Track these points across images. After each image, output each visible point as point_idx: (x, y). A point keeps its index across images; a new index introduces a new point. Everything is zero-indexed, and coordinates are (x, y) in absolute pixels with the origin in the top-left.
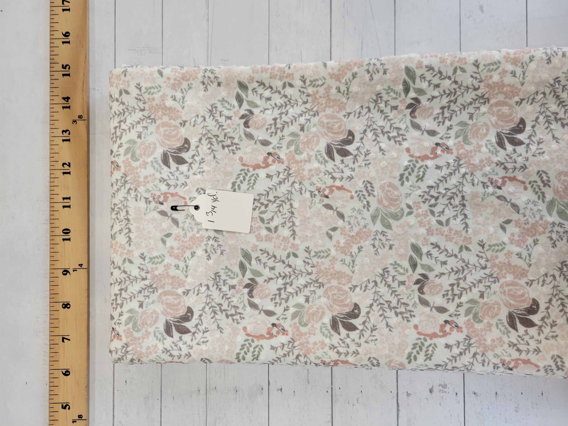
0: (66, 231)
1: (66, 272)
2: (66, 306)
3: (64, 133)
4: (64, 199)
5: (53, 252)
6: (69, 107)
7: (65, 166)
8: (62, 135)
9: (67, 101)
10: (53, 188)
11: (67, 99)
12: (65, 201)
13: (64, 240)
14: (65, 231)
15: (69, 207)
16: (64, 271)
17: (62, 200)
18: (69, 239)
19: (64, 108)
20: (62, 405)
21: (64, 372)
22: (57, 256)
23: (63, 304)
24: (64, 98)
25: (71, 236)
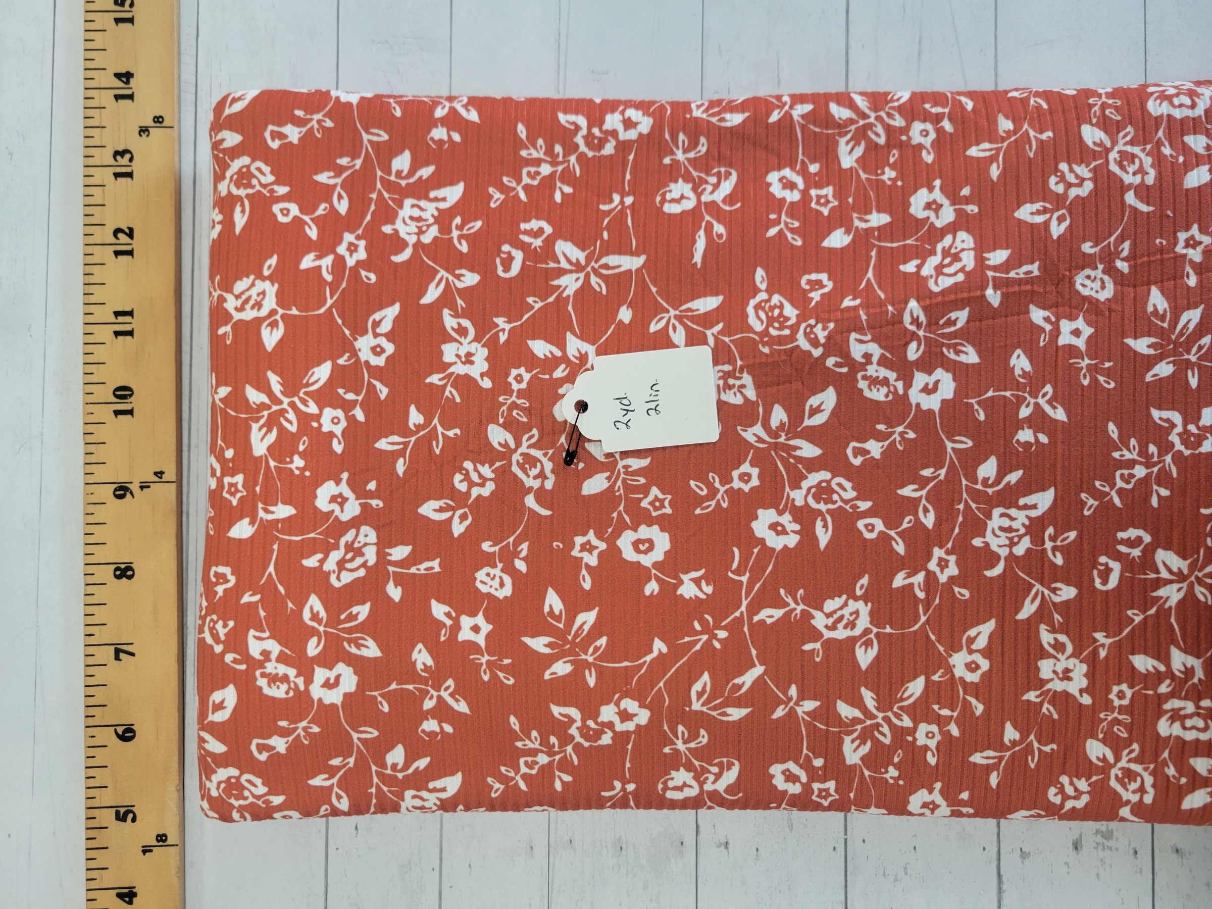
0: (123, 392)
1: (122, 491)
2: (124, 572)
3: (118, 158)
4: (117, 314)
5: (91, 443)
6: (131, 97)
7: (120, 235)
8: (113, 162)
9: (127, 82)
10: (92, 289)
11: (126, 77)
12: (121, 319)
13: (117, 413)
14: (118, 393)
15: (130, 333)
16: (116, 490)
17: (113, 319)
18: (130, 412)
19: (117, 97)
20: (117, 813)
21: (120, 732)
22: (100, 453)
23: (116, 569)
24: (118, 76)
25: (134, 402)
